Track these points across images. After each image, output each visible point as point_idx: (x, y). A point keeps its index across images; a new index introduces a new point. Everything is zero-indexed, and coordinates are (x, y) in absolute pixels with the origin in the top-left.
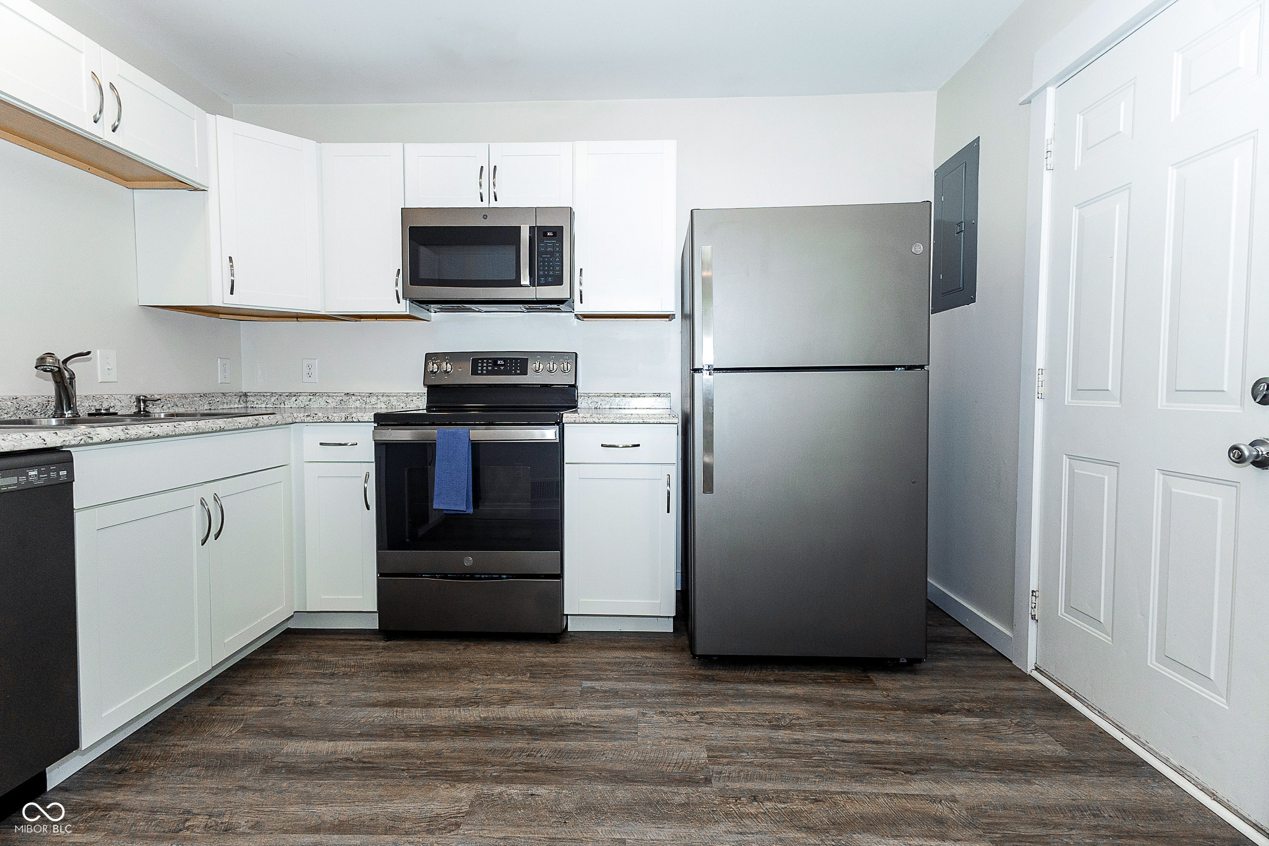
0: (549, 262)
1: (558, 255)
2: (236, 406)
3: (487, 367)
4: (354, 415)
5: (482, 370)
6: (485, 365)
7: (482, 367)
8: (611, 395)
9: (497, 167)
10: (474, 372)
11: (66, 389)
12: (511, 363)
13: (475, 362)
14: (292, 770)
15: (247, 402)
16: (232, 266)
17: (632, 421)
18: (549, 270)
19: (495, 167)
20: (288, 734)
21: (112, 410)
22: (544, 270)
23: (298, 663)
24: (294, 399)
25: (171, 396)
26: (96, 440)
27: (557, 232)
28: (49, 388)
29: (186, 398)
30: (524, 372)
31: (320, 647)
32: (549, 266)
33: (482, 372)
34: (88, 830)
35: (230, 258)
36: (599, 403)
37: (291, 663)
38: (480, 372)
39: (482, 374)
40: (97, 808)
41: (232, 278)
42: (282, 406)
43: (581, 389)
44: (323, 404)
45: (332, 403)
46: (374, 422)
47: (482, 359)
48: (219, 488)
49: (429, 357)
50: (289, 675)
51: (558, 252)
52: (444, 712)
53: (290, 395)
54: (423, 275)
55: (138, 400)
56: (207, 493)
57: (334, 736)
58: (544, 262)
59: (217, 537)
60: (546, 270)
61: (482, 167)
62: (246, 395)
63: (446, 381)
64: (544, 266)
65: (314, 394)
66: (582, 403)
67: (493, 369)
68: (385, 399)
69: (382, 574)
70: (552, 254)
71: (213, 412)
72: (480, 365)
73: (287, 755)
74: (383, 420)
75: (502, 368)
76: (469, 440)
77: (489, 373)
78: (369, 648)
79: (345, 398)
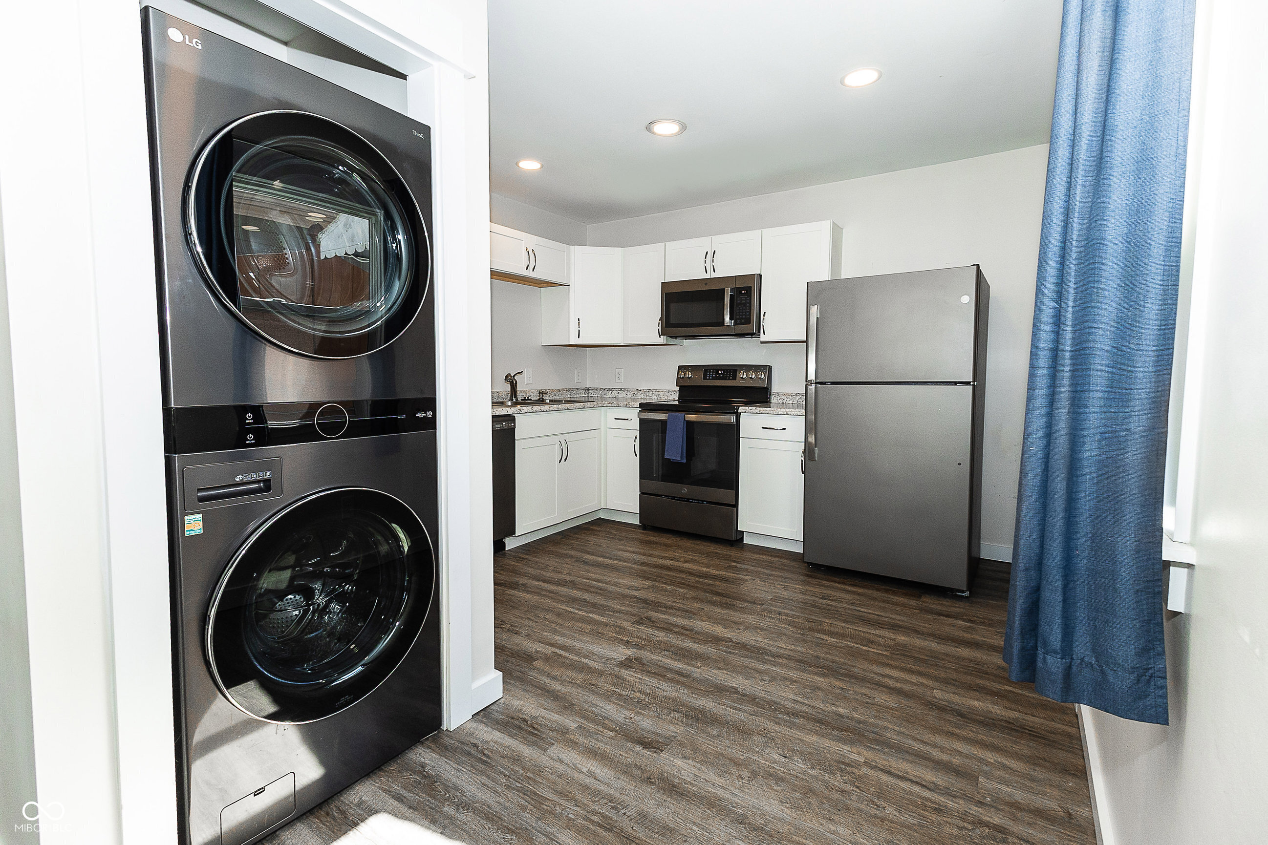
0: (743, 310)
1: (748, 305)
2: (583, 395)
3: (712, 375)
4: (630, 404)
5: (709, 377)
6: (711, 373)
7: (710, 375)
8: (794, 394)
9: (716, 252)
10: (705, 378)
11: (514, 388)
12: (727, 372)
13: (706, 371)
14: (586, 563)
15: (589, 393)
16: (579, 323)
17: (780, 413)
18: (742, 315)
19: (715, 251)
20: (588, 553)
21: (530, 398)
22: (740, 315)
23: (599, 531)
24: (611, 392)
25: (553, 390)
26: (522, 412)
27: (749, 290)
28: (508, 388)
29: (560, 391)
30: (734, 378)
31: (611, 527)
32: (742, 312)
33: (709, 378)
34: (517, 562)
35: (579, 319)
36: (785, 400)
37: (596, 530)
38: (708, 378)
39: (709, 379)
40: (520, 558)
41: (579, 329)
42: (605, 396)
43: (775, 389)
44: (625, 395)
45: (630, 395)
46: (640, 408)
47: (710, 370)
48: (567, 437)
49: (680, 368)
50: (594, 535)
51: (748, 303)
52: (655, 559)
53: (609, 390)
54: (673, 320)
55: (540, 393)
56: (562, 438)
57: (604, 557)
58: (740, 310)
59: (565, 460)
60: (741, 315)
61: (707, 252)
62: (588, 389)
63: (688, 383)
64: (740, 312)
65: (621, 390)
66: (774, 400)
67: (716, 376)
68: (657, 393)
69: (642, 493)
70: (744, 304)
71: (572, 399)
72: (708, 373)
73: (585, 559)
74: (645, 407)
75: (721, 375)
76: (684, 420)
77: (713, 379)
78: (634, 531)
79: (636, 392)
